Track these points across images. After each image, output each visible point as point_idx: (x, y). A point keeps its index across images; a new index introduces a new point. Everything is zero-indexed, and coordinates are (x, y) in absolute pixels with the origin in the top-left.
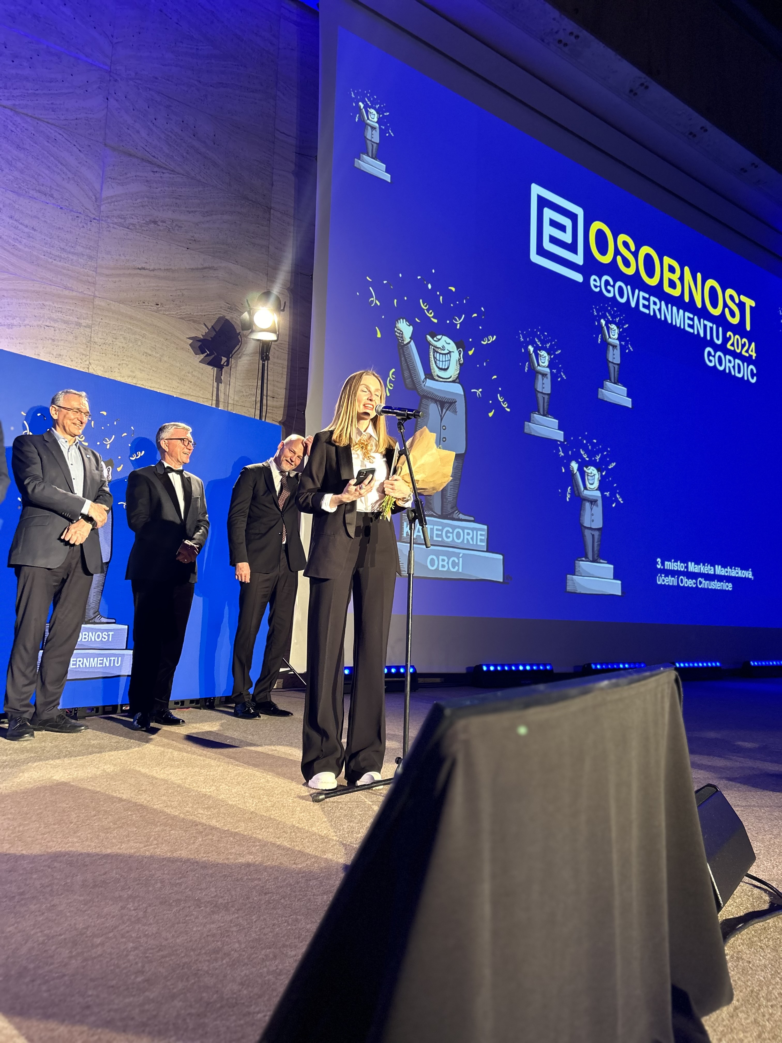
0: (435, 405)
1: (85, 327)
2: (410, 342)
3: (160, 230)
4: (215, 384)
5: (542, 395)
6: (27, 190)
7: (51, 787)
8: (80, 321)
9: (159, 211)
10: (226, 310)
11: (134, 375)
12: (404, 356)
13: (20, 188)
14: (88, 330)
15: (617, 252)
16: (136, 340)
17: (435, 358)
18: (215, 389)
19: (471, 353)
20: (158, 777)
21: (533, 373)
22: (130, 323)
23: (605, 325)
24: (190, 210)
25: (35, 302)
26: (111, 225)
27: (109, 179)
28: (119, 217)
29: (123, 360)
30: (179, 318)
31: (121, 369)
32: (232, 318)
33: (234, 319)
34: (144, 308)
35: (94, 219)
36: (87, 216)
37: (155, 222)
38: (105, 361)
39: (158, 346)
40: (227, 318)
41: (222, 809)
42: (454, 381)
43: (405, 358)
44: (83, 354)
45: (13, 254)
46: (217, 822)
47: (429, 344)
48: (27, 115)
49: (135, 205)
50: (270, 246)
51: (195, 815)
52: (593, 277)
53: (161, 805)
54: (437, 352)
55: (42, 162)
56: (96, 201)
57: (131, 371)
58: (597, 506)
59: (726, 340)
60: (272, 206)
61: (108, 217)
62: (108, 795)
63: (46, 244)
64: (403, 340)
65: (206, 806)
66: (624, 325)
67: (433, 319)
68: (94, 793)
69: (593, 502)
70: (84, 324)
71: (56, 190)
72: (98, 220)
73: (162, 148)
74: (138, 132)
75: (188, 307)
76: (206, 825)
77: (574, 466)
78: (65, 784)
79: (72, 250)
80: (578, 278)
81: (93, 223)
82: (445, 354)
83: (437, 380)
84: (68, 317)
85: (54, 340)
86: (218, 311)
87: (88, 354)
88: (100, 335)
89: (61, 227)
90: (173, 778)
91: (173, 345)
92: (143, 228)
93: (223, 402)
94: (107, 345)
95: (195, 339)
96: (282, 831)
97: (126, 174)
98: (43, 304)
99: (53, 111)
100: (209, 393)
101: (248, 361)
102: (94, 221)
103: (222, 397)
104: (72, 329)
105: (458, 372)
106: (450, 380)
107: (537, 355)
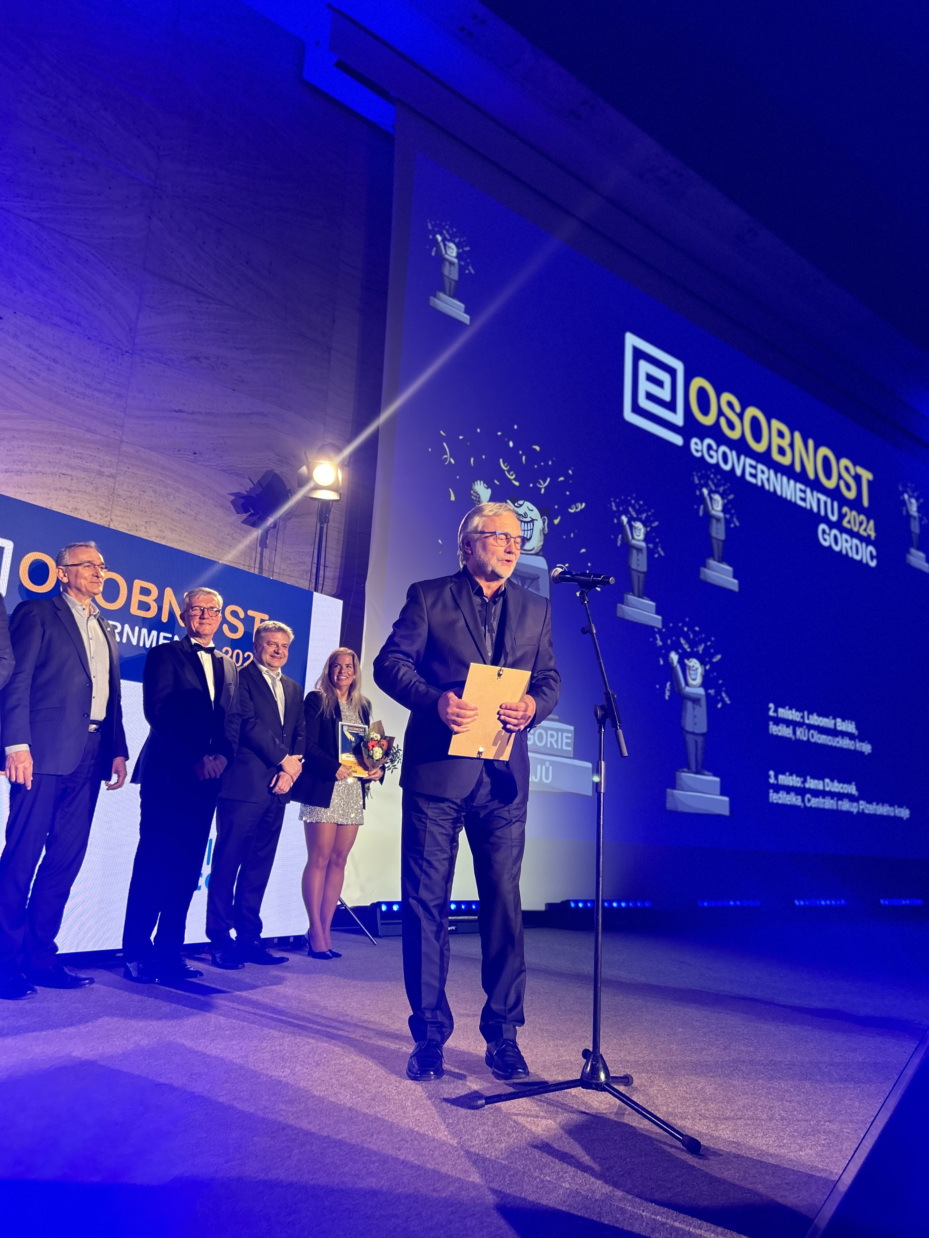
1: (108, 476)
3: (202, 368)
4: (259, 549)
5: (637, 573)
6: (50, 315)
8: (102, 469)
9: (202, 345)
10: (275, 463)
11: (164, 535)
13: (42, 313)
14: (112, 480)
15: (720, 413)
16: (168, 495)
18: (259, 555)
19: (556, 522)
21: (627, 548)
22: (162, 474)
23: (708, 495)
24: (239, 346)
25: (50, 446)
26: (146, 360)
27: (146, 308)
28: (155, 350)
29: (151, 517)
30: (220, 470)
31: (148, 528)
32: (285, 474)
34: (179, 458)
35: (127, 352)
36: (119, 348)
37: (197, 359)
38: (129, 518)
39: (193, 501)
40: (276, 472)
41: (310, 1103)
42: (537, 554)
44: (103, 509)
45: (28, 389)
48: (55, 230)
49: (175, 338)
50: (329, 391)
51: (276, 1113)
52: (694, 440)
53: (228, 1097)
55: (70, 285)
56: (130, 332)
57: (160, 531)
58: (700, 706)
59: (842, 516)
60: (333, 345)
61: (142, 350)
62: (151, 1081)
63: (69, 378)
67: (514, 482)
69: (696, 701)
70: (107, 473)
71: (84, 317)
72: (130, 353)
73: (209, 275)
74: (183, 256)
75: (231, 457)
77: (674, 657)
79: (98, 387)
80: (677, 440)
81: (125, 357)
82: (527, 522)
84: (88, 464)
85: (69, 491)
86: (266, 464)
87: (110, 508)
88: (125, 487)
89: (87, 360)
90: (230, 1056)
91: (211, 501)
92: (183, 365)
93: (267, 569)
94: (133, 499)
95: (237, 495)
96: (400, 1138)
97: (166, 302)
98: (60, 448)
99: (86, 228)
100: (251, 559)
101: (298, 523)
102: (127, 354)
103: (266, 563)
104: (92, 479)
105: (542, 543)
106: (533, 552)
107: (631, 527)
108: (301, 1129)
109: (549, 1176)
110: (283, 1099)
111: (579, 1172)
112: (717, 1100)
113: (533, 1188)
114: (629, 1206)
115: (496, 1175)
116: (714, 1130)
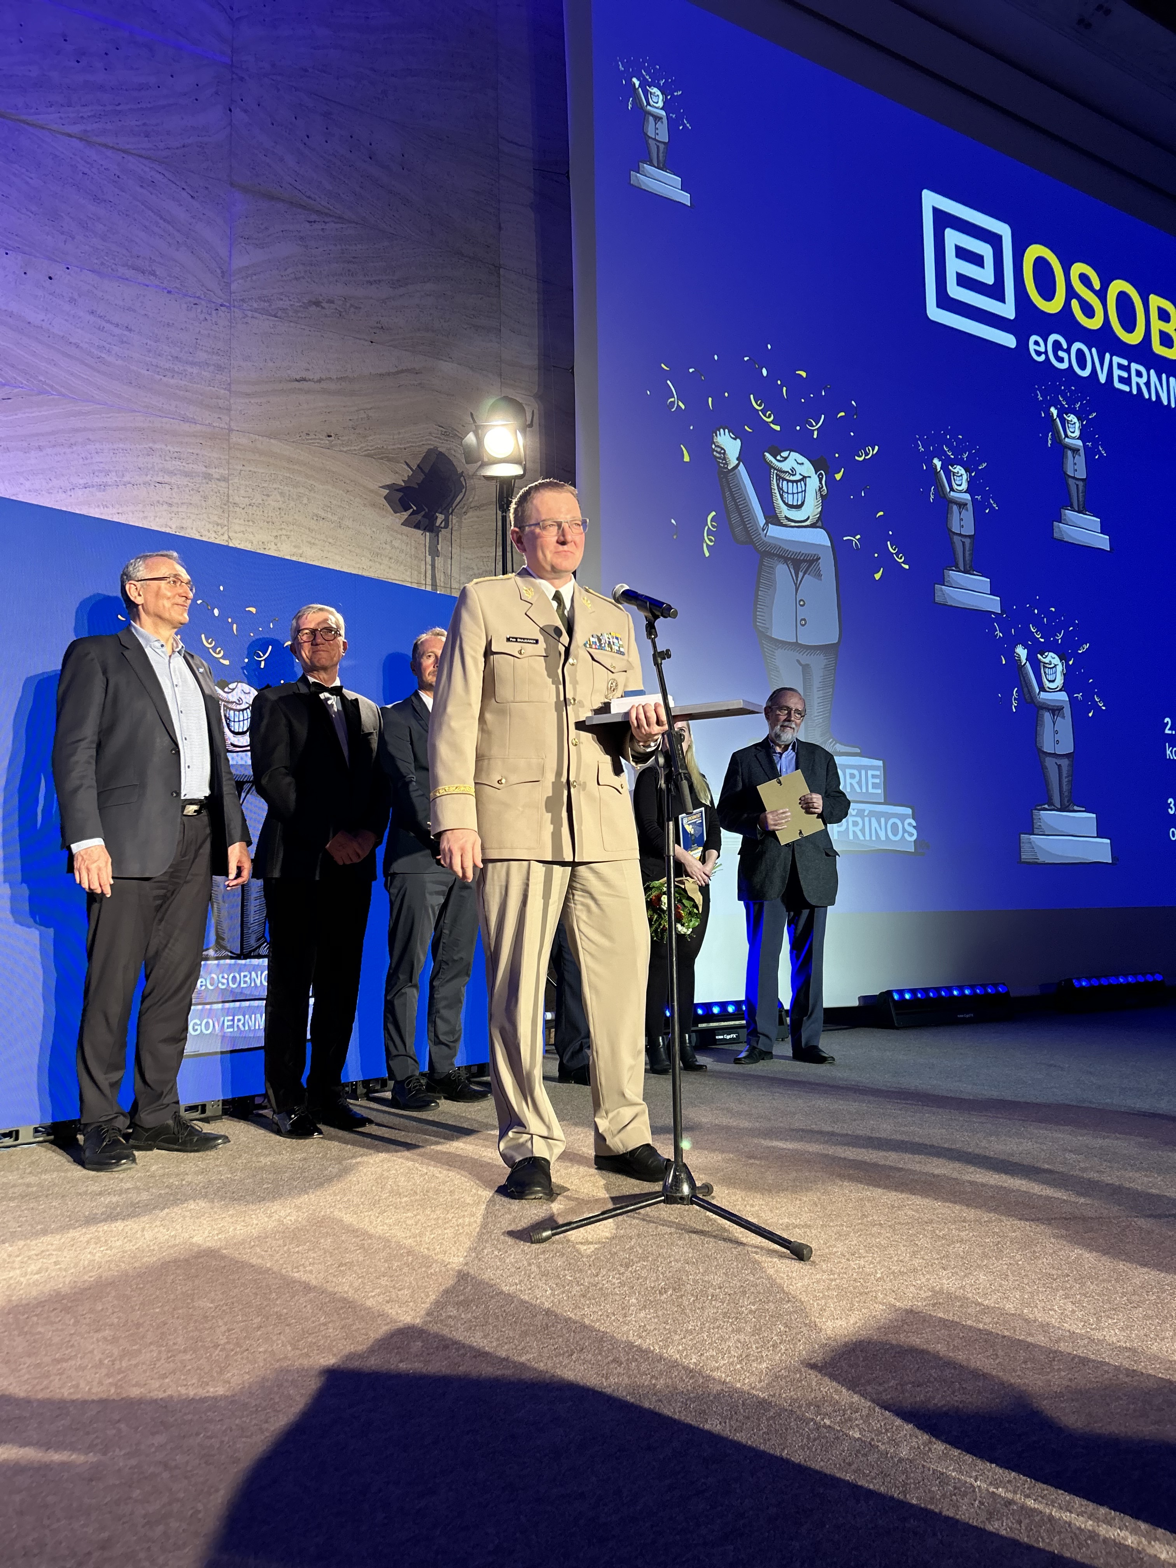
0: (785, 566)
1: (218, 480)
2: (738, 465)
3: (326, 316)
4: (429, 558)
5: (960, 538)
6: (114, 266)
7: (187, 1260)
8: (209, 471)
9: (323, 284)
10: (440, 438)
11: (301, 551)
12: (730, 490)
13: (102, 264)
14: (223, 484)
15: (1071, 293)
16: (300, 496)
17: (780, 489)
18: (429, 567)
19: (838, 476)
20: (372, 1231)
21: (945, 503)
22: (289, 469)
23: (1058, 416)
24: (372, 279)
25: (137, 446)
26: (249, 313)
27: (240, 240)
28: (260, 299)
29: (281, 529)
30: (365, 456)
31: (279, 545)
32: (449, 449)
33: (453, 452)
34: (309, 444)
35: (221, 305)
36: (210, 301)
37: (317, 304)
38: (252, 533)
39: (334, 502)
40: (440, 449)
41: (492, 1304)
42: (813, 526)
43: (731, 492)
44: (218, 525)
45: (99, 372)
46: (485, 1337)
47: (770, 466)
48: (106, 146)
49: (284, 278)
50: (502, 328)
51: (441, 1321)
52: (1034, 338)
53: (380, 1299)
54: (784, 479)
55: (135, 220)
56: (223, 277)
57: (295, 547)
58: (1064, 717)
60: (502, 262)
61: (243, 300)
62: (283, 1277)
63: (149, 351)
64: (726, 464)
65: (462, 1298)
66: (1090, 414)
67: (772, 425)
68: (260, 1273)
69: (1055, 711)
70: (216, 476)
71: (159, 263)
72: (227, 307)
73: (321, 182)
74: (282, 160)
75: (378, 436)
76: (464, 1346)
77: (1022, 652)
78: (211, 1253)
79: (191, 359)
80: (1009, 341)
81: (220, 313)
82: (797, 482)
83: (786, 526)
84: (191, 466)
85: (170, 505)
86: (427, 440)
87: (226, 523)
88: (242, 492)
89: (171, 322)
90: (399, 1234)
91: (358, 500)
92: (299, 314)
93: (442, 585)
94: (255, 508)
95: (392, 488)
96: (610, 1358)
97: (266, 228)
98: (151, 448)
99: (147, 136)
100: (420, 573)
101: (478, 517)
102: (222, 308)
103: (440, 577)
104: (198, 485)
105: (820, 509)
106: (807, 523)
107: (948, 474)
108: (471, 1348)
109: (830, 1418)
110: (456, 1299)
111: (877, 1409)
112: (1101, 1278)
113: (802, 1441)
114: (954, 1470)
115: (748, 1418)
116: (1095, 1329)
